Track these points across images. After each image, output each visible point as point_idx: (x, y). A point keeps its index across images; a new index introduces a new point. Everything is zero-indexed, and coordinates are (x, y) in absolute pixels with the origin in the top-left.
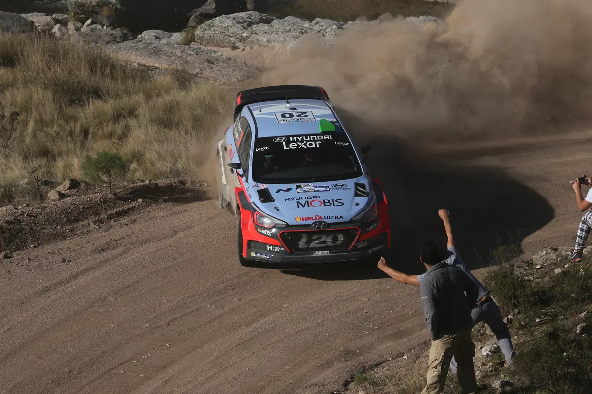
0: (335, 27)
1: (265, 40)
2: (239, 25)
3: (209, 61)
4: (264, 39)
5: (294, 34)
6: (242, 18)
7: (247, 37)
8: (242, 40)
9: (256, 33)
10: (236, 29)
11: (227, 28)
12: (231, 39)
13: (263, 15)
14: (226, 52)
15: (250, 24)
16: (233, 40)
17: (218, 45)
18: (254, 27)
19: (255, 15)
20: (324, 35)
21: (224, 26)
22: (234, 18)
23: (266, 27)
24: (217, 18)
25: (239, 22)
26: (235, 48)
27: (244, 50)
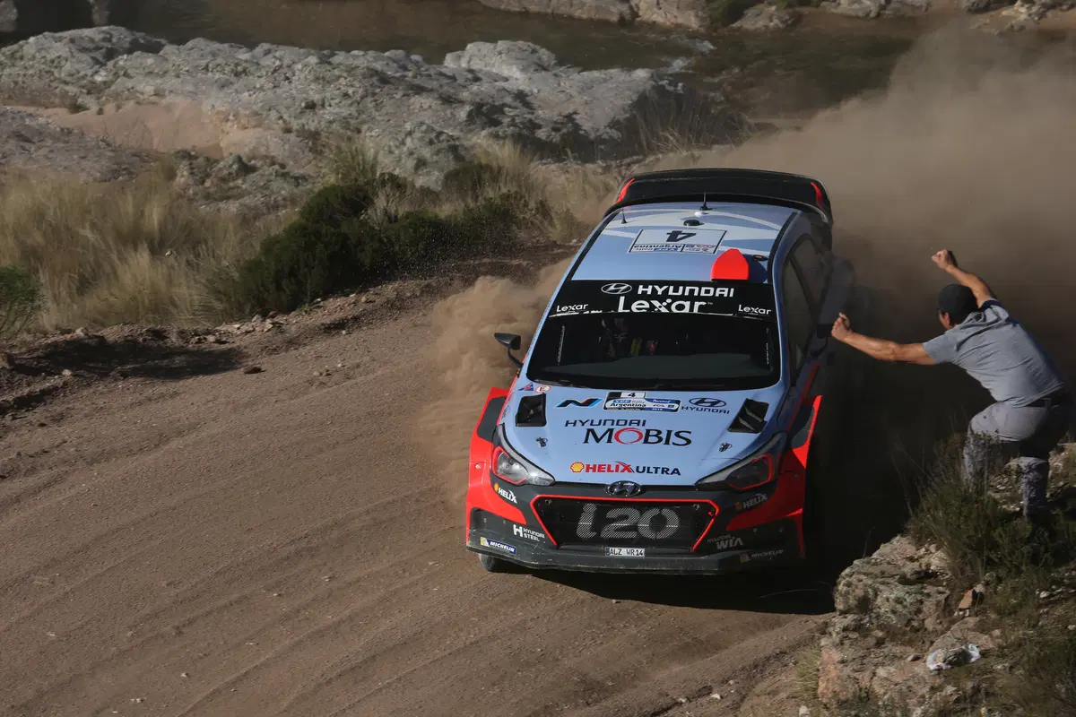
0: (313, 60)
1: (150, 89)
2: (86, 57)
3: (19, 136)
4: (147, 87)
5: (217, 76)
6: (92, 40)
7: (107, 84)
8: (93, 89)
9: (126, 75)
10: (78, 66)
11: (56, 63)
12: (67, 88)
13: (138, 34)
14: (57, 117)
15: (111, 54)
16: (72, 90)
17: (33, 102)
18: (122, 60)
19: (120, 34)
20: (287, 78)
21: (49, 57)
22: (72, 41)
23: (150, 60)
24: (32, 39)
25: (84, 50)
26: (76, 108)
27: (100, 112)
